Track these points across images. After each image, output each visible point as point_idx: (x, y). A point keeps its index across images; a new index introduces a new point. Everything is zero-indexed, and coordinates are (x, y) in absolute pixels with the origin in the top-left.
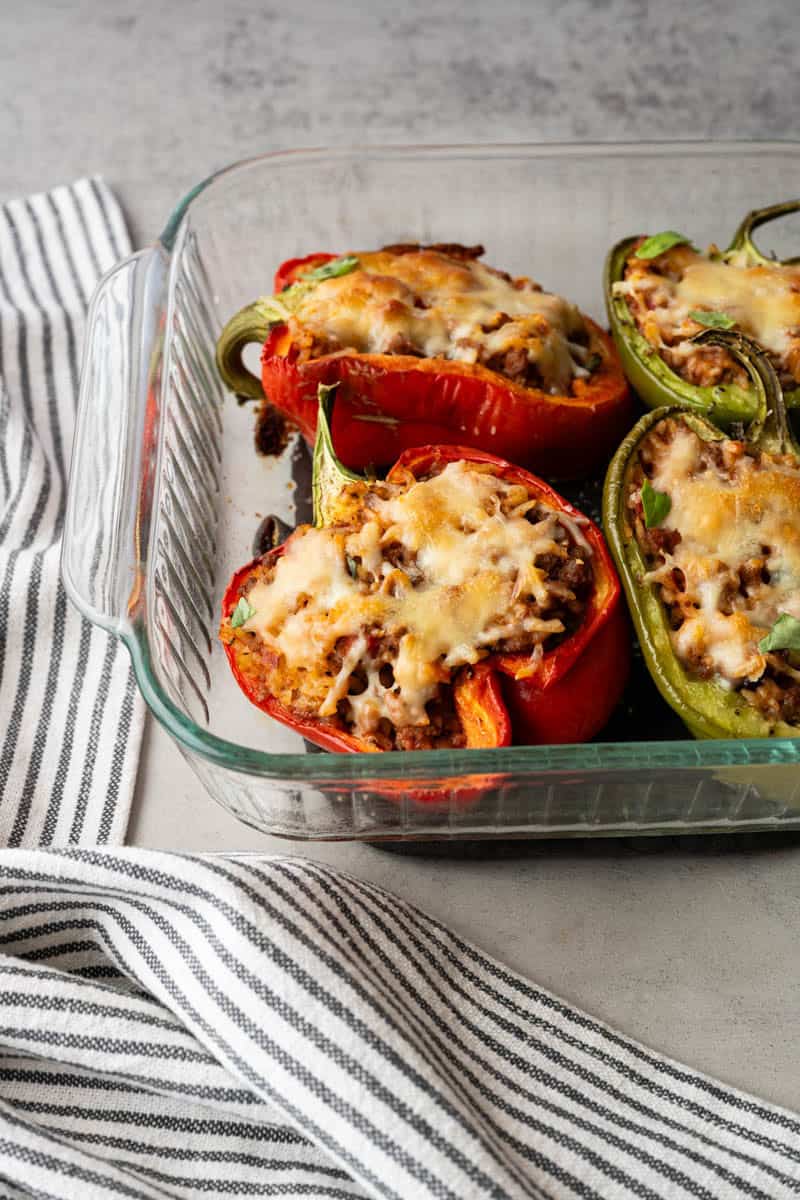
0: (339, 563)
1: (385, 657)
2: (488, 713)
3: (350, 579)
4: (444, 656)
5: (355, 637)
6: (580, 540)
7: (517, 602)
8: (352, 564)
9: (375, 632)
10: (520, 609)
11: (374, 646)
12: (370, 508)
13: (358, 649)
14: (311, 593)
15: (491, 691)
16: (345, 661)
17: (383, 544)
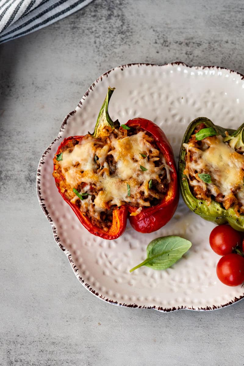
0: (92, 156)
1: (94, 194)
2: (120, 222)
3: (93, 163)
4: (112, 200)
5: (87, 184)
6: (168, 176)
7: (138, 193)
8: (96, 158)
9: (93, 186)
10: (139, 196)
11: (92, 189)
12: (110, 139)
13: (87, 188)
14: (80, 162)
15: (123, 216)
16: (82, 191)
17: (108, 155)
